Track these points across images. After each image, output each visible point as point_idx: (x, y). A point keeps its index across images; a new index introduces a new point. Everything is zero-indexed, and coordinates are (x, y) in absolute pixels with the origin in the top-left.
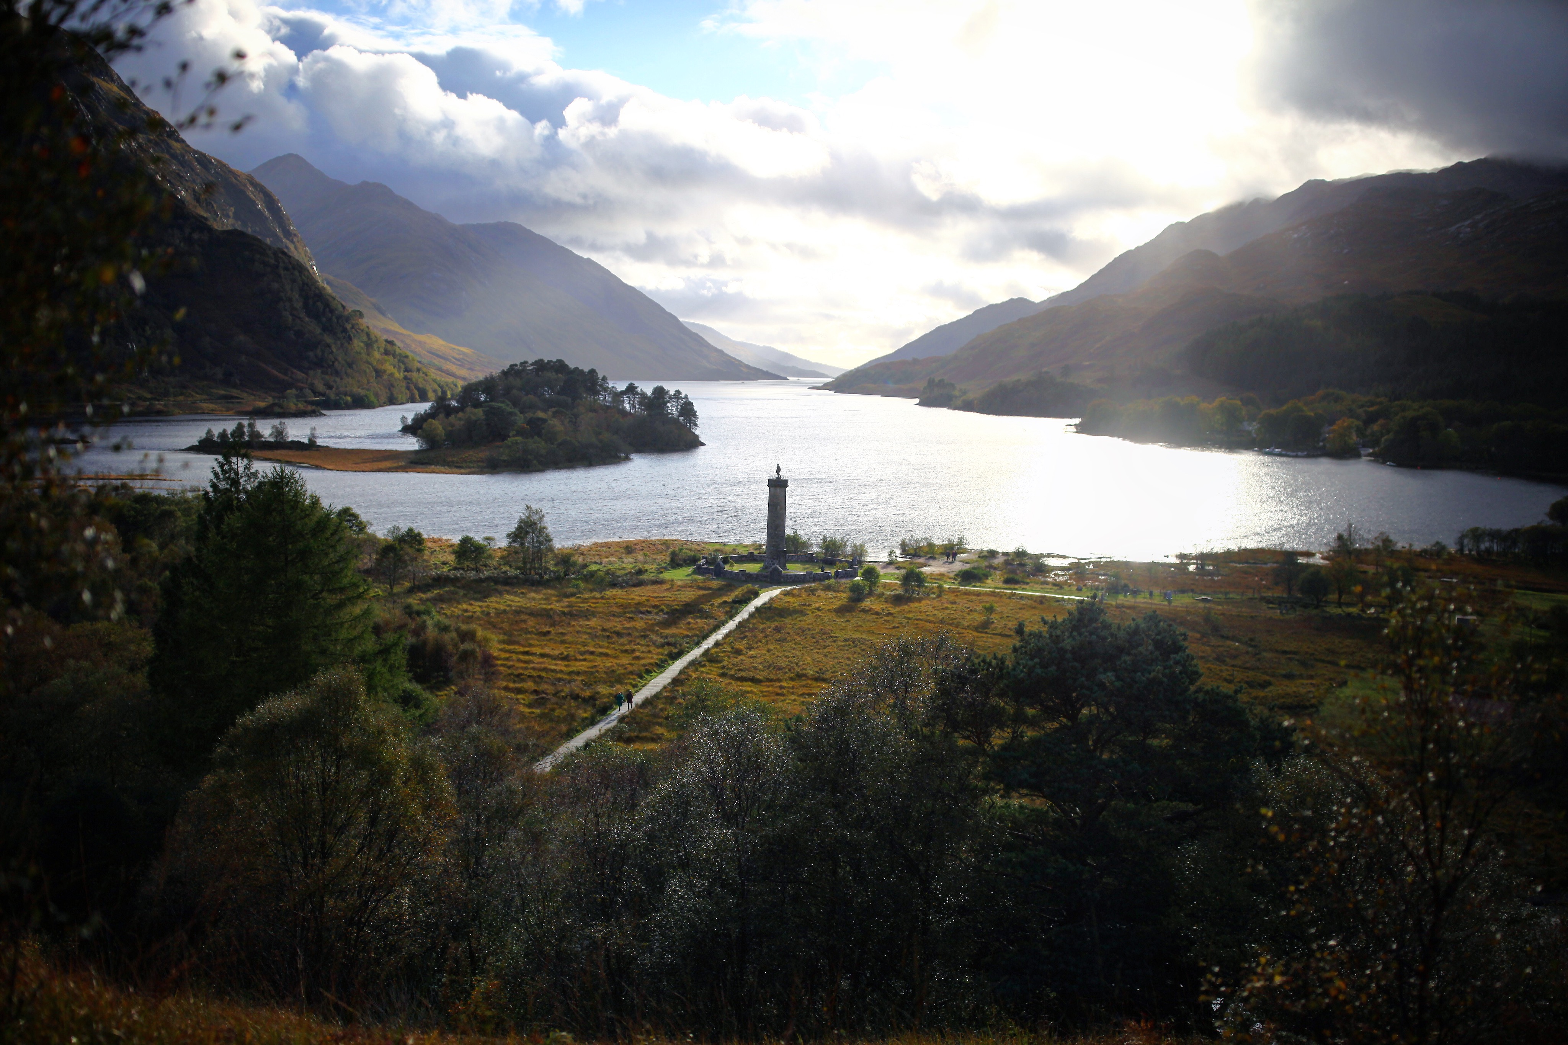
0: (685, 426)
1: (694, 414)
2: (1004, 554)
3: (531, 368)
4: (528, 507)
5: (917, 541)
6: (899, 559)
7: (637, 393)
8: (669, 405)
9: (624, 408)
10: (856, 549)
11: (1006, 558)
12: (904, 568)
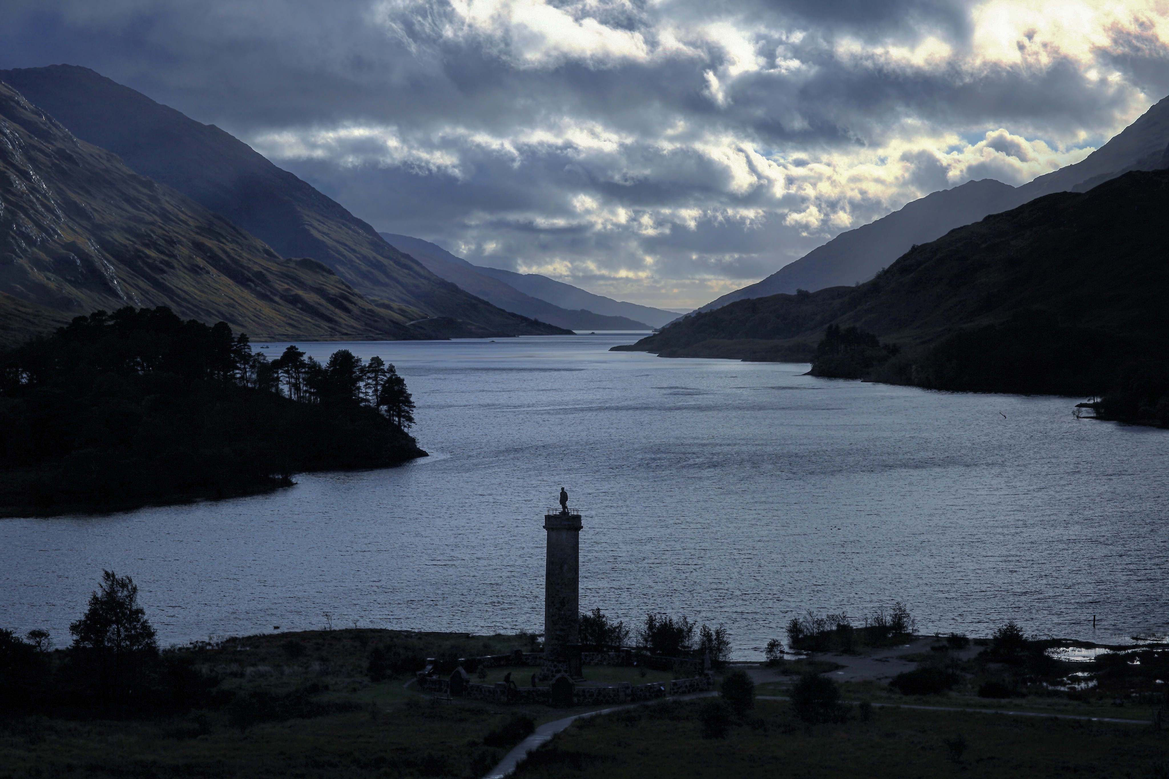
0: (390, 422)
1: (407, 400)
2: (978, 642)
3: (111, 323)
4: (109, 576)
5: (820, 623)
6: (786, 657)
7: (303, 365)
8: (362, 384)
9: (279, 392)
10: (710, 640)
11: (981, 649)
12: (799, 673)
